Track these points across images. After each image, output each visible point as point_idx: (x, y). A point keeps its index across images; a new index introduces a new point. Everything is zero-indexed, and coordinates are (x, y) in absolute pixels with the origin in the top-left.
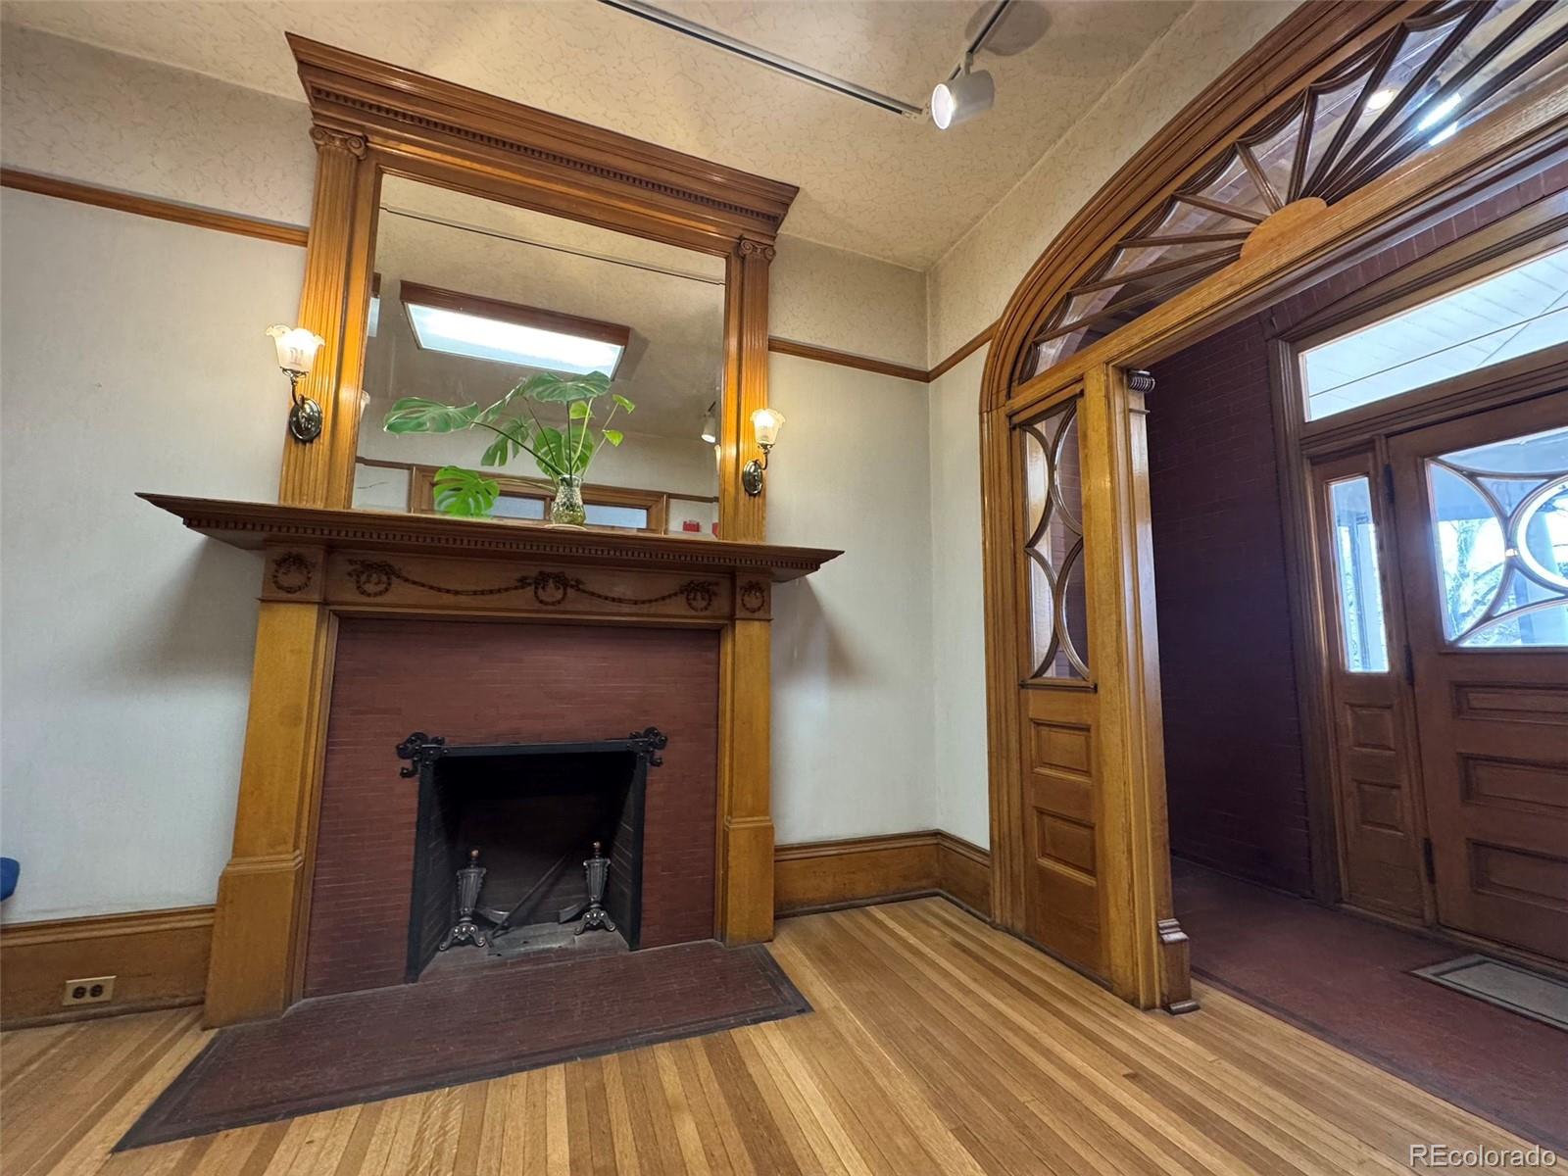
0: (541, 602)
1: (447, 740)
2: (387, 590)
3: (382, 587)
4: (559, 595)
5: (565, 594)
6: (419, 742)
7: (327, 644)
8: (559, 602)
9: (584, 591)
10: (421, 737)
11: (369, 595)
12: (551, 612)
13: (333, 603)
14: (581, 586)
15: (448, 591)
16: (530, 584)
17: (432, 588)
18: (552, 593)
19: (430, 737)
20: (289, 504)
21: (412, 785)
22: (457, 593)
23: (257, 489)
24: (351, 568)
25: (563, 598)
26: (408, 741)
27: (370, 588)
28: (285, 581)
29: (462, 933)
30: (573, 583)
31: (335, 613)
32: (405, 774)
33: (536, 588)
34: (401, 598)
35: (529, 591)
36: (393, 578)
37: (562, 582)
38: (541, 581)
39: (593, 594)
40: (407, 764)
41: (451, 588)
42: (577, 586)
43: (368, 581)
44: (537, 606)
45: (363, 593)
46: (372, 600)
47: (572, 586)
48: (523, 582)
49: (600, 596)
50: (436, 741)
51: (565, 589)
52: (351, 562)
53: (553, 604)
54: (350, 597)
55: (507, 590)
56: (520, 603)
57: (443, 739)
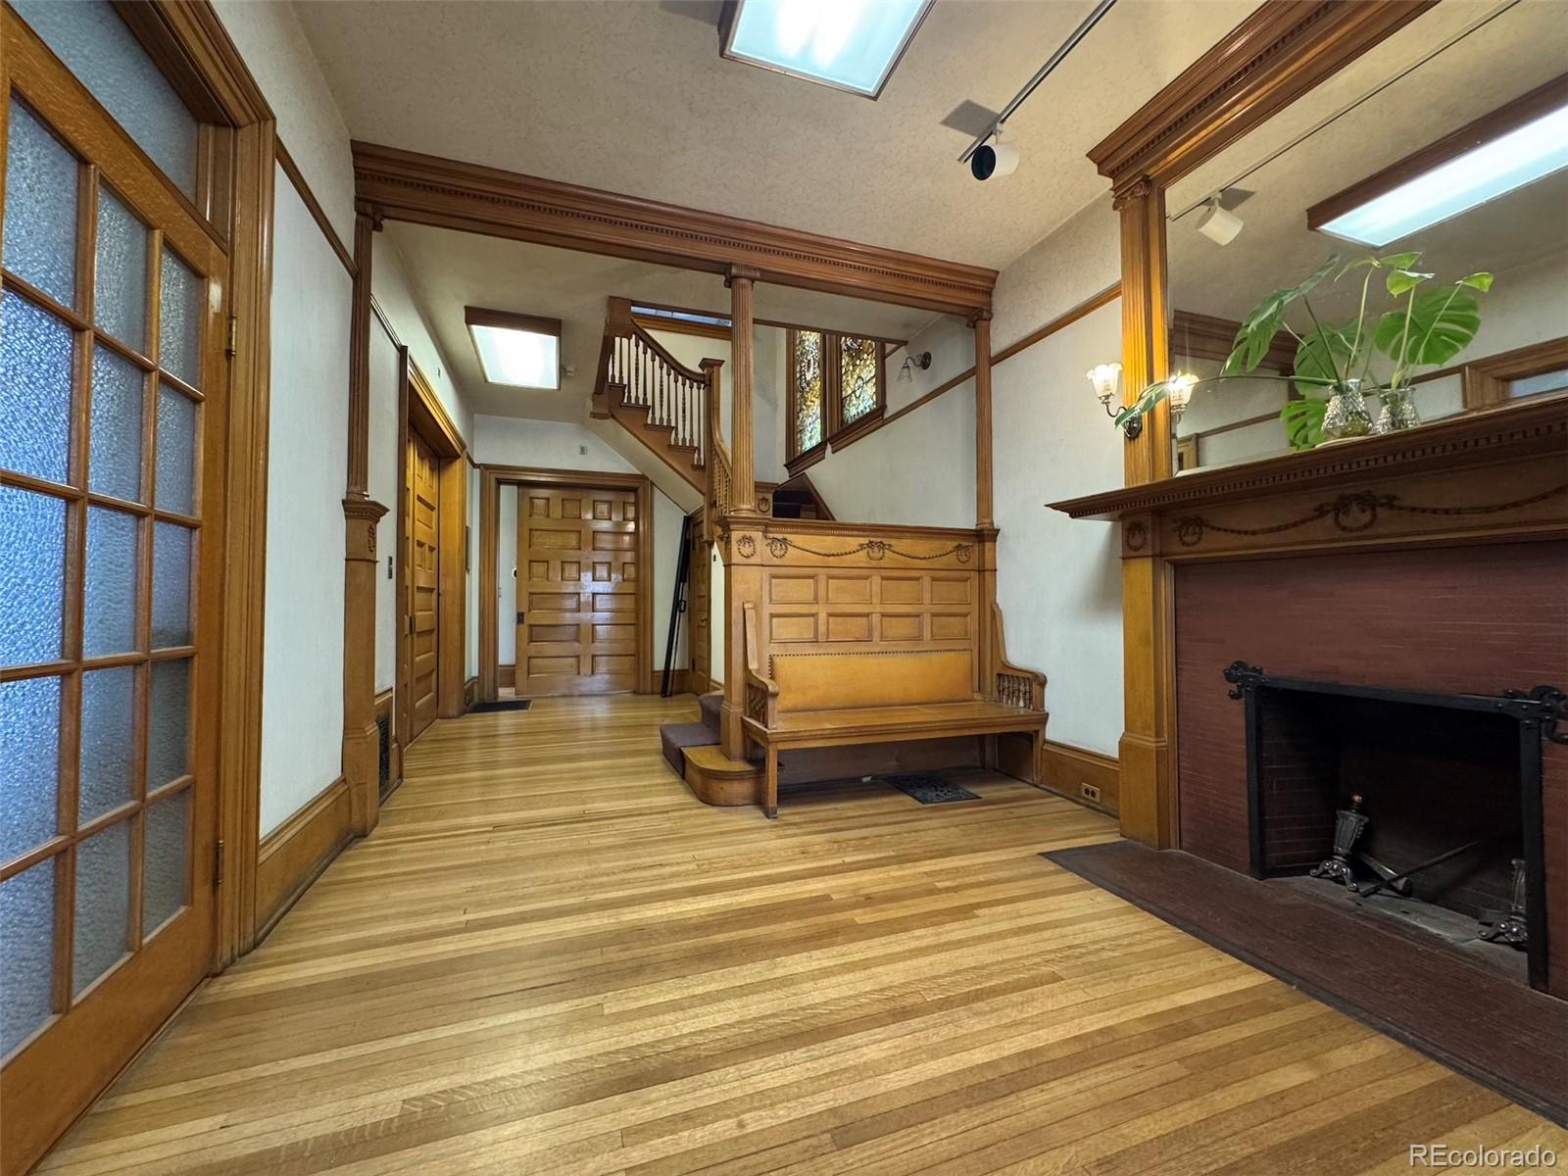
0: (1344, 529)
1: (1265, 671)
2: (1200, 539)
3: (1195, 538)
4: (1366, 517)
5: (1374, 516)
6: (1241, 669)
7: (1166, 587)
8: (1366, 527)
9: (1400, 508)
10: (1240, 665)
11: (1188, 545)
12: (1358, 539)
13: (1167, 555)
14: (1395, 503)
15: (1246, 533)
16: (1328, 512)
17: (1233, 531)
18: (1357, 517)
19: (1250, 666)
20: (1131, 486)
21: (1238, 706)
22: (1254, 533)
23: (1111, 478)
24: (1174, 525)
25: (1372, 521)
26: (1232, 667)
27: (1188, 539)
28: (1134, 542)
29: (1335, 871)
30: (1384, 501)
31: (1168, 561)
32: (1234, 696)
33: (1337, 515)
34: (1213, 544)
35: (1330, 518)
36: (1204, 528)
37: (1368, 502)
38: (1341, 506)
39: (1413, 509)
40: (1234, 687)
41: (1249, 529)
42: (1390, 503)
43: (1187, 533)
44: (1339, 533)
45: (1184, 544)
46: (1190, 548)
47: (1382, 505)
48: (1321, 512)
49: (1424, 510)
50: (1254, 670)
51: (1373, 509)
52: (1175, 521)
53: (1357, 530)
54: (1176, 548)
55: (1303, 522)
56: (1320, 534)
57: (1262, 669)
